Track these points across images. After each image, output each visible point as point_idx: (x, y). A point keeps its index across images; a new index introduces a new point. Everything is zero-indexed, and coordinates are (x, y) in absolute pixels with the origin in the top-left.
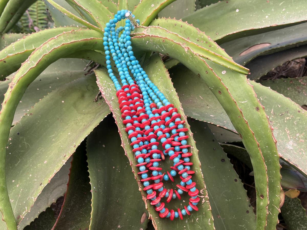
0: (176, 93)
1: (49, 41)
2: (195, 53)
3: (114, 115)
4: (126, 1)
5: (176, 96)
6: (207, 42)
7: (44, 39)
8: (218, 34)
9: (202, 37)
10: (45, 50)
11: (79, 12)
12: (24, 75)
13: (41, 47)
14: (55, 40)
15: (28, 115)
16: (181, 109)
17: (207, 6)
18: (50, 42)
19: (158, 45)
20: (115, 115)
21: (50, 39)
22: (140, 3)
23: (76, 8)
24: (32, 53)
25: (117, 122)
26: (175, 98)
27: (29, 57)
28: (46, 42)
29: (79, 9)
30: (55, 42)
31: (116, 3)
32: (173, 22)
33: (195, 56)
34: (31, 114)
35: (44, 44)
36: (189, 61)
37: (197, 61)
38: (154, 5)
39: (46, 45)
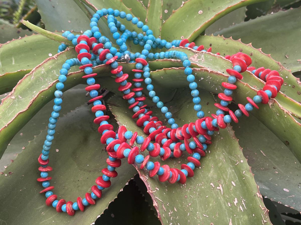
0: (248, 166)
1: (45, 62)
2: (285, 111)
3: (155, 203)
4: (160, 2)
5: (248, 171)
6: (294, 87)
7: (31, 49)
8: (288, 58)
9: (287, 77)
10: (39, 77)
11: (86, 12)
12: (8, 125)
13: (33, 72)
14: (53, 60)
15: (6, 175)
16: (259, 195)
17: (272, 13)
18: (46, 64)
19: (219, 86)
20: (157, 202)
21: (47, 59)
22: (182, 6)
23: (81, 5)
24: (18, 83)
25: (160, 216)
26: (246, 175)
27: (14, 88)
28: (40, 64)
29: (86, 8)
30: (53, 65)
31: (141, 2)
32: (237, 45)
33: (285, 115)
34: (9, 173)
35: (37, 67)
36: (272, 120)
37: (289, 124)
38: (202, 12)
39: (40, 69)
